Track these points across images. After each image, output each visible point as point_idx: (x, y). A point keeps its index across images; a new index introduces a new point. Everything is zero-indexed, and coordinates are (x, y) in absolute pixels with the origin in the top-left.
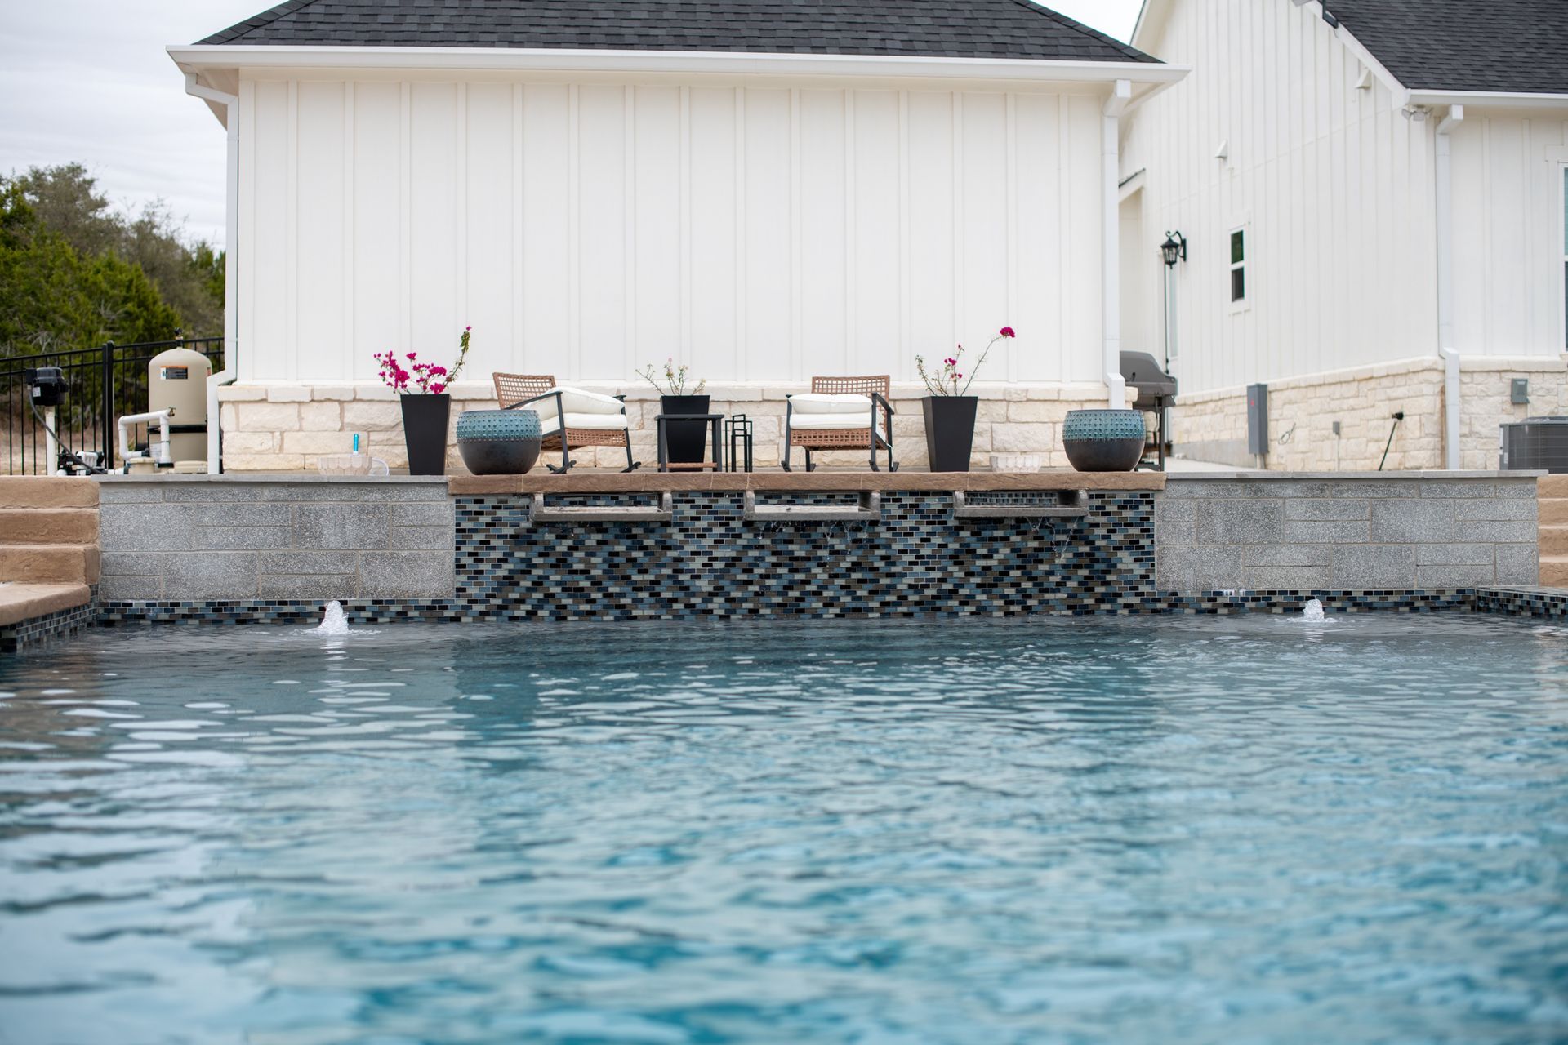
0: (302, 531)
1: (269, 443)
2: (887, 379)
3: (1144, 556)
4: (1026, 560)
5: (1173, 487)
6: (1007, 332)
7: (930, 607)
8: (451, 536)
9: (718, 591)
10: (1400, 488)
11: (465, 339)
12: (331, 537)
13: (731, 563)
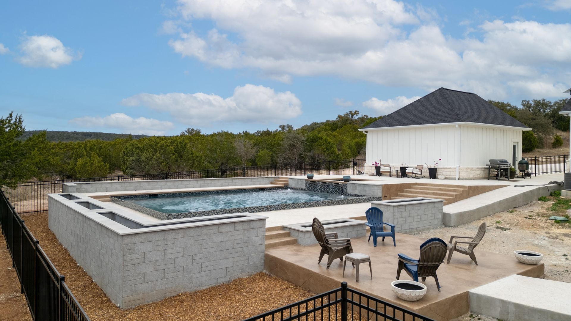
0: (298, 183)
1: (369, 171)
2: (423, 166)
3: (346, 190)
4: (338, 189)
5: (348, 184)
6: (440, 160)
7: (332, 193)
8: (305, 184)
9: (319, 190)
10: (366, 185)
11: (380, 160)
12: (299, 183)
13: (320, 187)
